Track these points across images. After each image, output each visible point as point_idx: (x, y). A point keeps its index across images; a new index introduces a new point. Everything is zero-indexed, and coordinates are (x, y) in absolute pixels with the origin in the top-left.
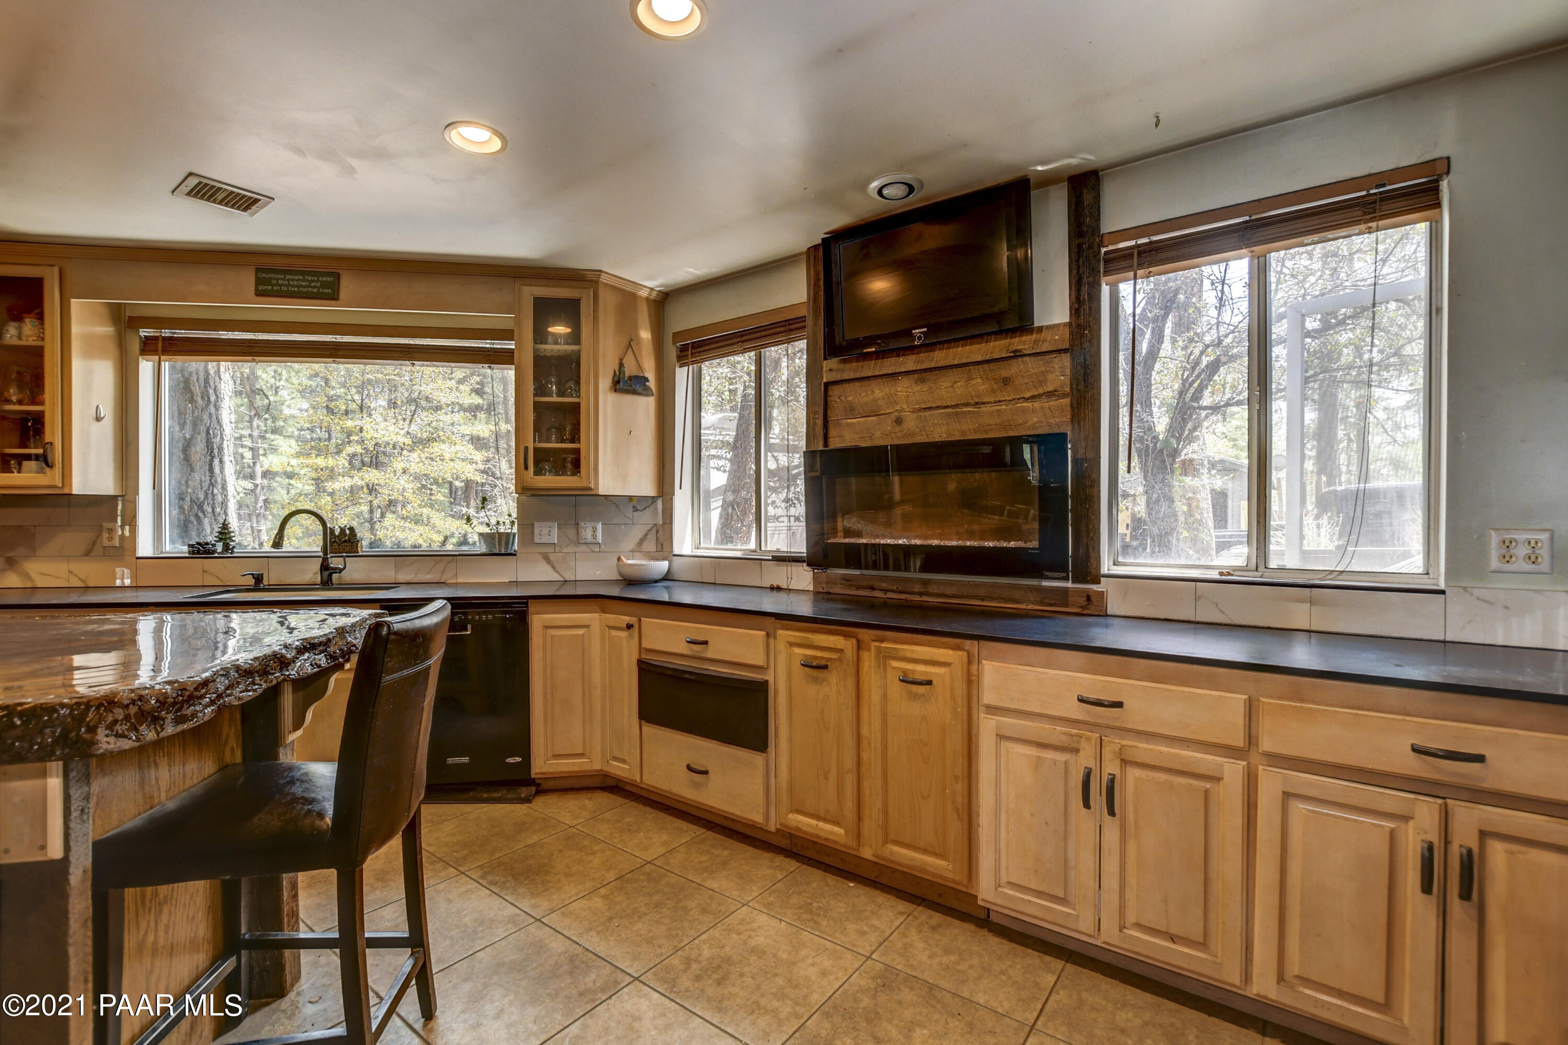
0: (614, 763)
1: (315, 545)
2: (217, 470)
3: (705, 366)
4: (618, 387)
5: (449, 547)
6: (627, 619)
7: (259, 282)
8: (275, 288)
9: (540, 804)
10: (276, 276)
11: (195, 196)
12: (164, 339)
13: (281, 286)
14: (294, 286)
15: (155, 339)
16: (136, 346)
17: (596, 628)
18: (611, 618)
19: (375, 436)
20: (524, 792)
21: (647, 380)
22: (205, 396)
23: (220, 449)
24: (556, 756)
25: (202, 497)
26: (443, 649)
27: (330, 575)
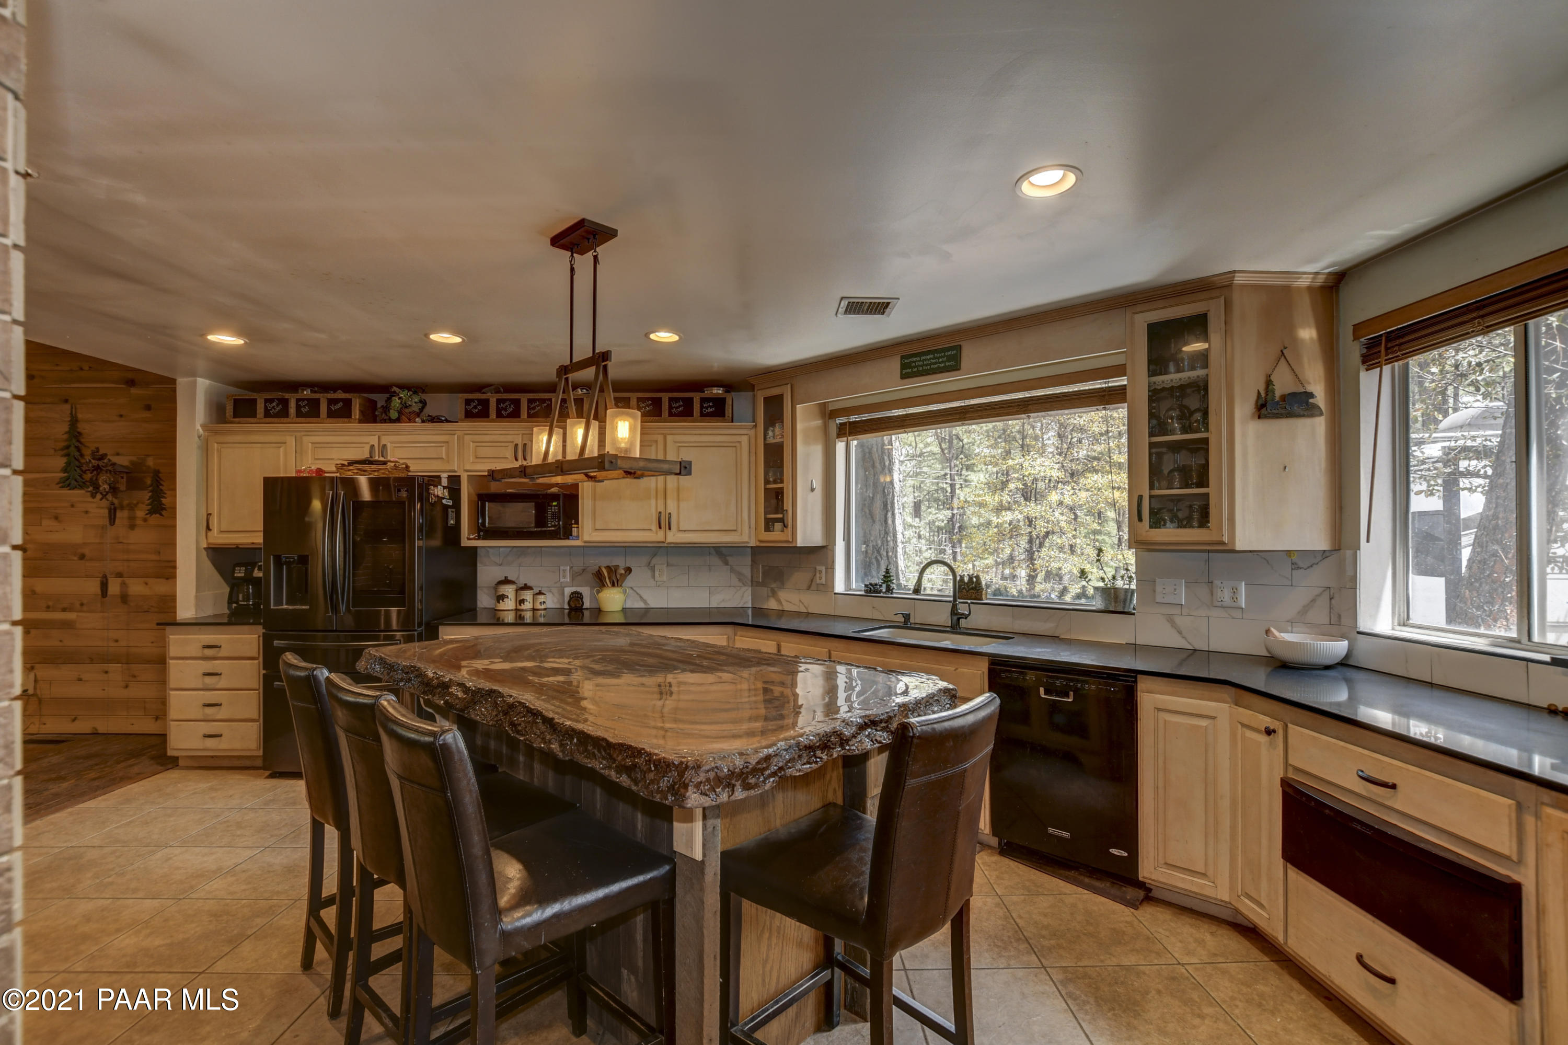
0: (1246, 901)
1: (949, 590)
2: (890, 522)
3: (1414, 363)
4: (1264, 411)
5: (1068, 598)
6: (1267, 721)
7: (903, 366)
8: (914, 370)
9: (1148, 913)
10: (915, 359)
11: (850, 313)
12: (850, 423)
13: (917, 367)
14: (927, 365)
15: (844, 424)
16: (833, 430)
17: (1224, 723)
18: (1245, 714)
19: (1032, 472)
20: (1132, 893)
21: (1311, 395)
22: (882, 461)
23: (893, 503)
24: (1168, 865)
25: (879, 542)
26: (992, 746)
27: (959, 619)
